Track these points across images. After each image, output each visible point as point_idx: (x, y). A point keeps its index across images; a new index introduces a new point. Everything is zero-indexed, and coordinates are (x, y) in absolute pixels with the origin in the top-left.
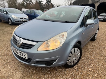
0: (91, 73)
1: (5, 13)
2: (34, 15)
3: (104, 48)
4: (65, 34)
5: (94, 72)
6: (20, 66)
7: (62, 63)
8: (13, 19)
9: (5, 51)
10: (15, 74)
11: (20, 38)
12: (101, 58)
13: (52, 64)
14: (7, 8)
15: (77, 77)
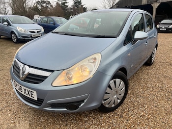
0: (143, 120)
1: (6, 23)
2: (53, 25)
3: (165, 77)
4: (98, 57)
5: (148, 119)
6: (27, 112)
7: (94, 105)
8: (18, 33)
9: (4, 86)
10: (17, 125)
11: (25, 65)
12: (161, 94)
13: (77, 107)
14: (9, 15)
15: (120, 127)
